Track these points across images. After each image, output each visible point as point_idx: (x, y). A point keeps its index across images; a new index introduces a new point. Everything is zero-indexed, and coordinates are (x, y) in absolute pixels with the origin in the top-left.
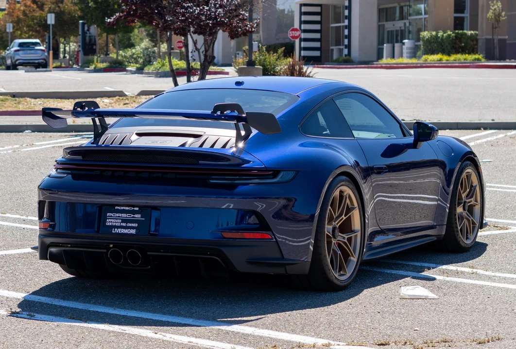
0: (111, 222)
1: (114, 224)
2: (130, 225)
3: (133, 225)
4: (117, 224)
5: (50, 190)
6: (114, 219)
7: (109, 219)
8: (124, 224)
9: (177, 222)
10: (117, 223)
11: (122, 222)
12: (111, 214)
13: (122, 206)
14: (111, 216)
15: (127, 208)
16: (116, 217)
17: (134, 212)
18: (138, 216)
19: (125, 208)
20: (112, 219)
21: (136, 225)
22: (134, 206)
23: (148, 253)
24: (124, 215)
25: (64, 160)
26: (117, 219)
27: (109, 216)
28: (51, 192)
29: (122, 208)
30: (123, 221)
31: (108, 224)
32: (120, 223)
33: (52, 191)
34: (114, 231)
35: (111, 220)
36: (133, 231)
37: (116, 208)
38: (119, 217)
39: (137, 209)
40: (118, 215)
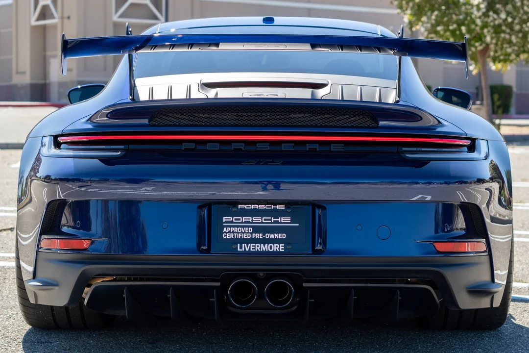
0: (233, 232)
1: (239, 236)
2: (272, 236)
3: (277, 236)
4: (244, 236)
5: (79, 180)
6: (238, 227)
7: (227, 227)
8: (259, 236)
9: (359, 227)
10: (245, 233)
11: (254, 232)
12: (231, 219)
13: (252, 204)
14: (232, 222)
15: (262, 207)
16: (242, 222)
17: (277, 214)
18: (285, 220)
19: (257, 207)
20: (234, 227)
21: (284, 236)
22: (276, 203)
23: (305, 285)
24: (257, 220)
25: (90, 126)
26: (243, 227)
27: (226, 222)
28: (80, 184)
29: (252, 207)
30: (256, 229)
31: (226, 236)
32: (251, 234)
33: (83, 181)
34: (241, 248)
35: (232, 229)
36: (280, 248)
37: (239, 207)
38: (249, 222)
39: (282, 207)
40: (244, 219)
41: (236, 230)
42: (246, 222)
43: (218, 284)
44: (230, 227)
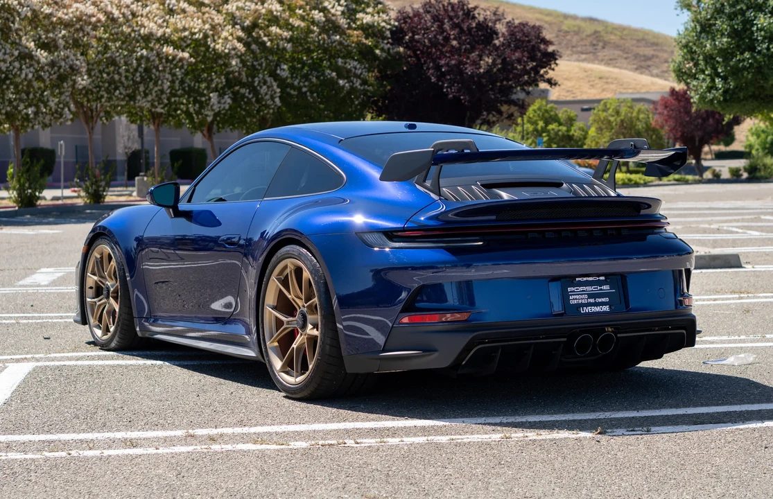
0: (576, 299)
1: (580, 301)
2: (600, 300)
3: (604, 300)
4: (583, 301)
6: (578, 295)
7: (571, 295)
8: (592, 300)
10: (583, 299)
11: (589, 298)
12: (573, 289)
13: (585, 277)
14: (574, 291)
15: (591, 279)
17: (600, 283)
18: (606, 287)
19: (588, 279)
20: (576, 295)
21: (607, 299)
22: (599, 275)
24: (589, 288)
26: (582, 294)
27: (571, 292)
29: (585, 279)
30: (591, 296)
31: (572, 302)
32: (587, 299)
34: (583, 310)
35: (575, 297)
36: (606, 308)
37: (577, 279)
38: (584, 291)
39: (602, 278)
40: (581, 289)
41: (577, 297)
42: (583, 291)
43: (565, 339)
44: (574, 295)
